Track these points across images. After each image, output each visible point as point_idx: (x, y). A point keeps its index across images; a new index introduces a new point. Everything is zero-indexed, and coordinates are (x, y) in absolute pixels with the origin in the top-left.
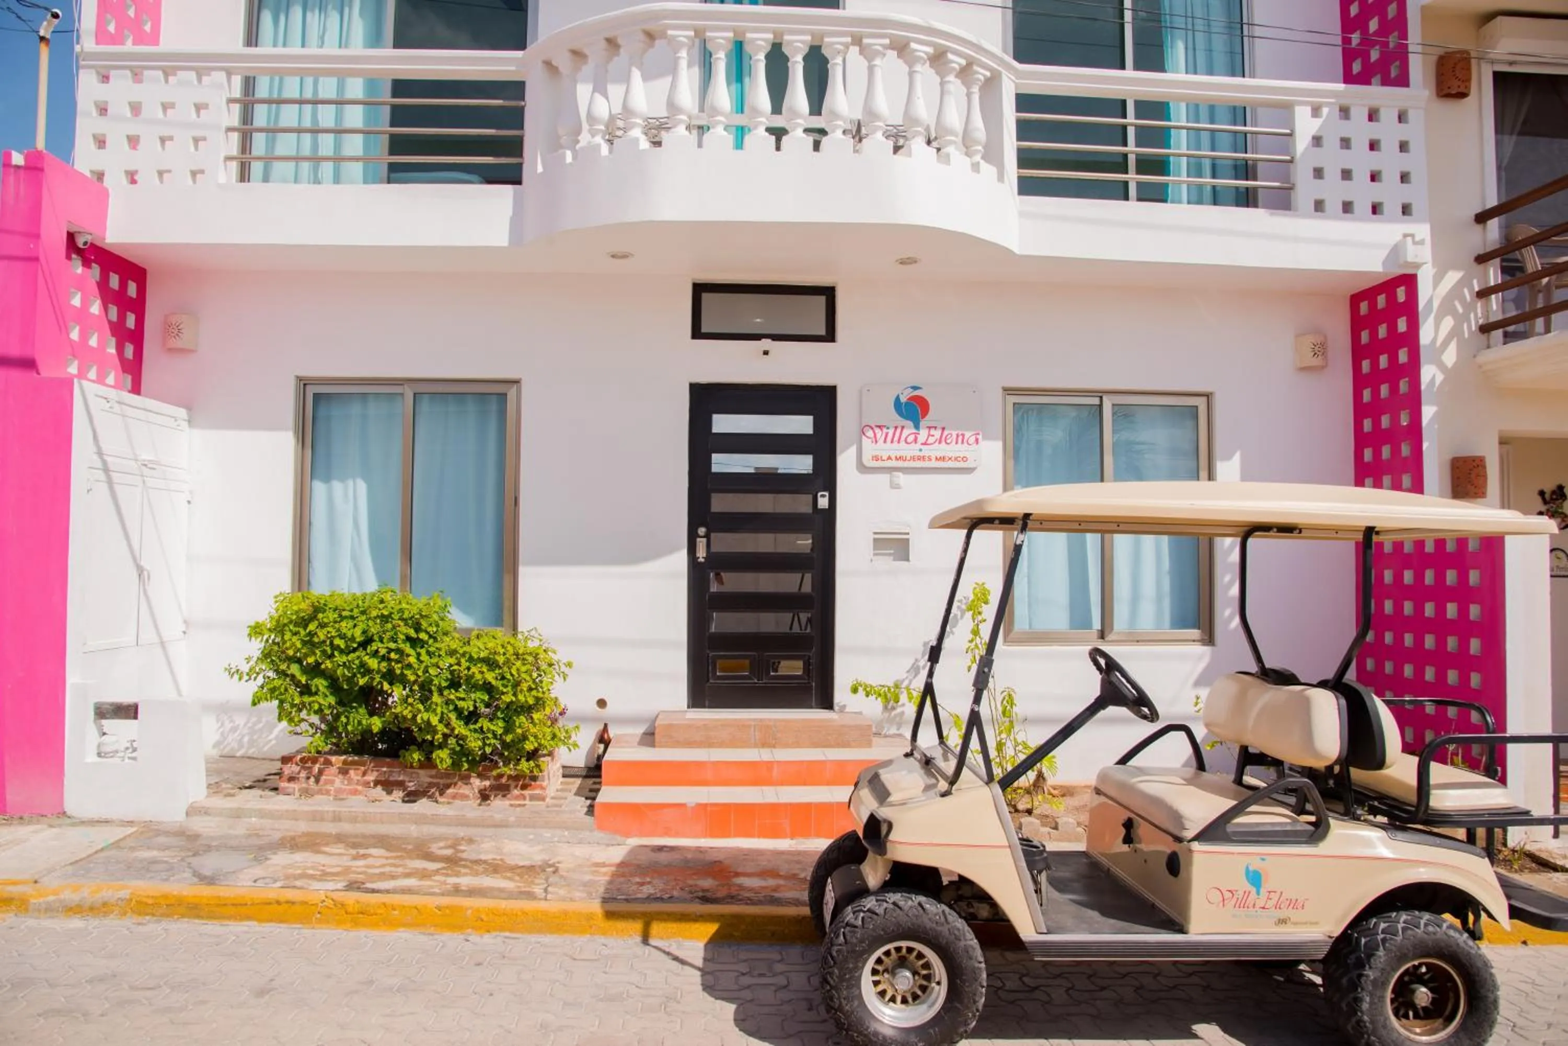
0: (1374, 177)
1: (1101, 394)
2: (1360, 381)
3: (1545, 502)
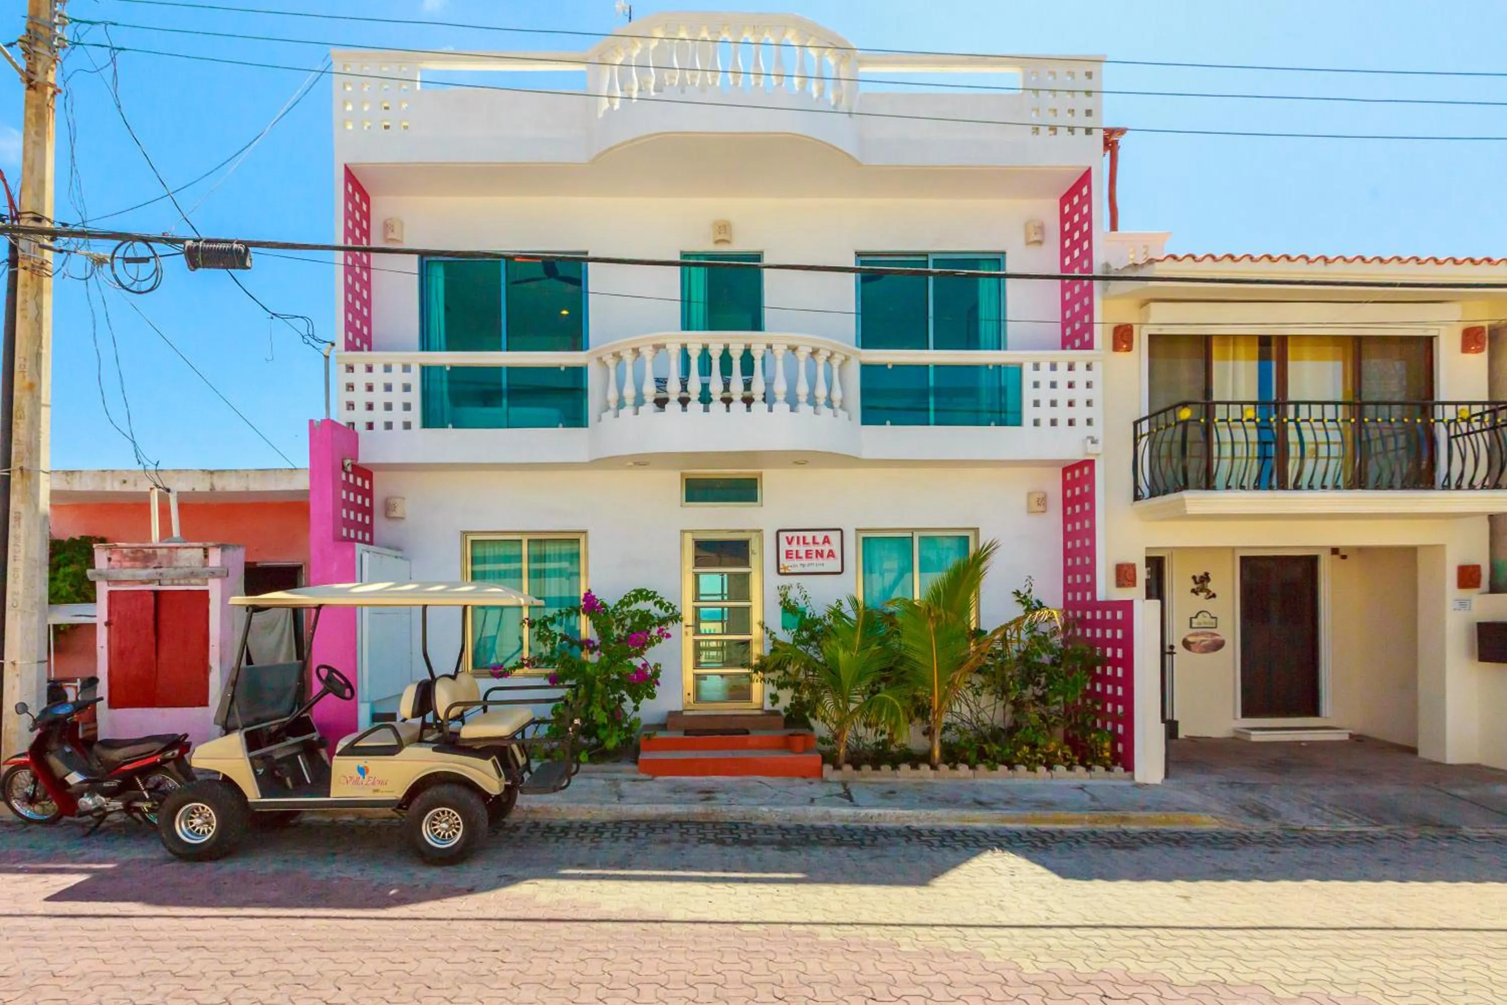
0: (1071, 404)
1: (912, 530)
2: (1067, 519)
3: (1196, 583)
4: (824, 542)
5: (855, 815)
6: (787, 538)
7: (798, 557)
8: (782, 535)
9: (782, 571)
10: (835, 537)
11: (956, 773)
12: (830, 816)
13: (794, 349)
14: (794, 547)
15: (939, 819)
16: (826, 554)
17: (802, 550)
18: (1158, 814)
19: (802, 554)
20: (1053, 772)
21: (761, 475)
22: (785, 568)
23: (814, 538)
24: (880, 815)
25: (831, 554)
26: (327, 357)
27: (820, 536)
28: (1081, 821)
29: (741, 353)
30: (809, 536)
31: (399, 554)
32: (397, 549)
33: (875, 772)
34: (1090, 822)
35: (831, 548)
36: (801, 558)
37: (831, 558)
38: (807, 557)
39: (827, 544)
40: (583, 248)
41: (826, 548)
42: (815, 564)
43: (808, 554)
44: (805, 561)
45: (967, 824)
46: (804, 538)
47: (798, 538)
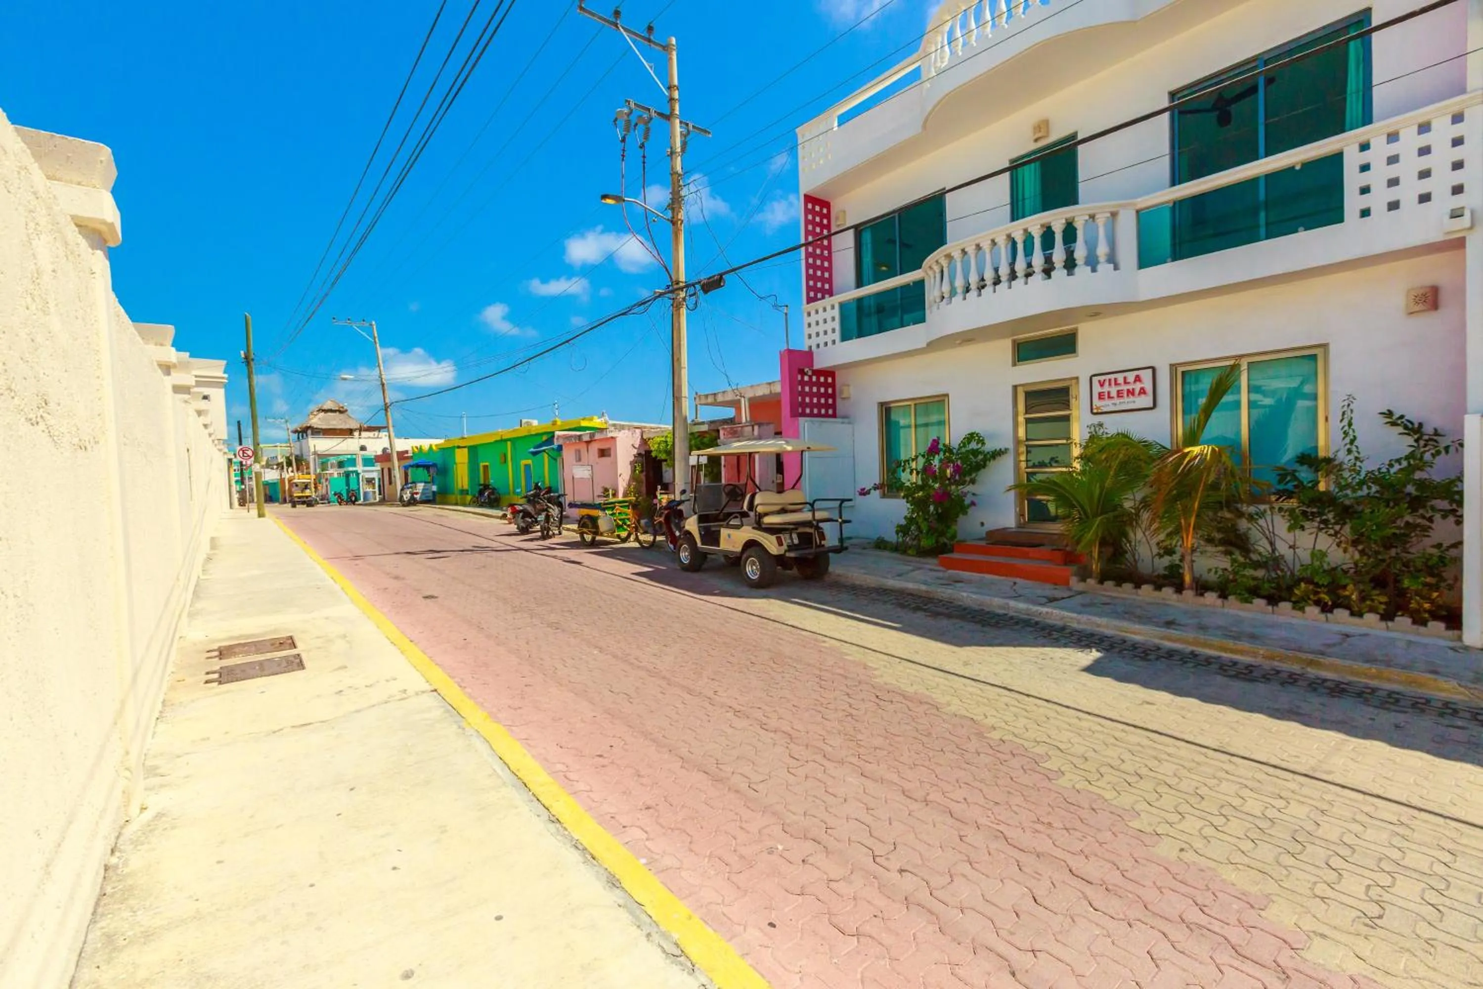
4: (1135, 381)
5: (1028, 609)
6: (1099, 381)
7: (1109, 397)
8: (1095, 379)
9: (1095, 411)
10: (1147, 375)
11: (1201, 600)
12: (1008, 608)
13: (1092, 217)
14: (1106, 388)
15: (1099, 626)
16: (1137, 391)
17: (1114, 391)
18: (1367, 665)
19: (1114, 393)
20: (1329, 615)
21: (1076, 329)
22: (1098, 408)
23: (1125, 378)
24: (1047, 613)
25: (1143, 391)
26: (786, 314)
27: (1131, 377)
28: (1255, 654)
29: (1063, 227)
30: (1120, 377)
31: (846, 420)
32: (845, 417)
33: (1116, 588)
34: (1264, 657)
35: (1142, 386)
36: (1113, 398)
37: (1143, 396)
38: (1118, 396)
39: (1138, 383)
40: (941, 187)
41: (1137, 387)
42: (1128, 402)
43: (1119, 394)
44: (1117, 401)
45: (1128, 635)
46: (1116, 380)
47: (1110, 380)
